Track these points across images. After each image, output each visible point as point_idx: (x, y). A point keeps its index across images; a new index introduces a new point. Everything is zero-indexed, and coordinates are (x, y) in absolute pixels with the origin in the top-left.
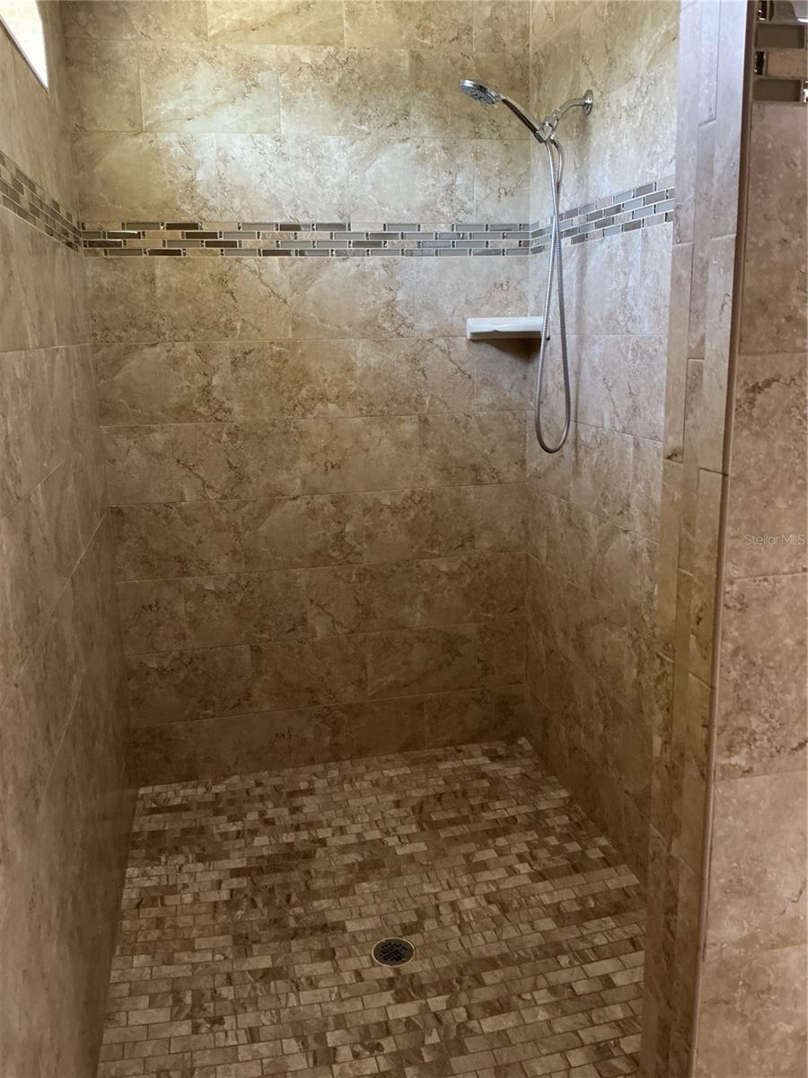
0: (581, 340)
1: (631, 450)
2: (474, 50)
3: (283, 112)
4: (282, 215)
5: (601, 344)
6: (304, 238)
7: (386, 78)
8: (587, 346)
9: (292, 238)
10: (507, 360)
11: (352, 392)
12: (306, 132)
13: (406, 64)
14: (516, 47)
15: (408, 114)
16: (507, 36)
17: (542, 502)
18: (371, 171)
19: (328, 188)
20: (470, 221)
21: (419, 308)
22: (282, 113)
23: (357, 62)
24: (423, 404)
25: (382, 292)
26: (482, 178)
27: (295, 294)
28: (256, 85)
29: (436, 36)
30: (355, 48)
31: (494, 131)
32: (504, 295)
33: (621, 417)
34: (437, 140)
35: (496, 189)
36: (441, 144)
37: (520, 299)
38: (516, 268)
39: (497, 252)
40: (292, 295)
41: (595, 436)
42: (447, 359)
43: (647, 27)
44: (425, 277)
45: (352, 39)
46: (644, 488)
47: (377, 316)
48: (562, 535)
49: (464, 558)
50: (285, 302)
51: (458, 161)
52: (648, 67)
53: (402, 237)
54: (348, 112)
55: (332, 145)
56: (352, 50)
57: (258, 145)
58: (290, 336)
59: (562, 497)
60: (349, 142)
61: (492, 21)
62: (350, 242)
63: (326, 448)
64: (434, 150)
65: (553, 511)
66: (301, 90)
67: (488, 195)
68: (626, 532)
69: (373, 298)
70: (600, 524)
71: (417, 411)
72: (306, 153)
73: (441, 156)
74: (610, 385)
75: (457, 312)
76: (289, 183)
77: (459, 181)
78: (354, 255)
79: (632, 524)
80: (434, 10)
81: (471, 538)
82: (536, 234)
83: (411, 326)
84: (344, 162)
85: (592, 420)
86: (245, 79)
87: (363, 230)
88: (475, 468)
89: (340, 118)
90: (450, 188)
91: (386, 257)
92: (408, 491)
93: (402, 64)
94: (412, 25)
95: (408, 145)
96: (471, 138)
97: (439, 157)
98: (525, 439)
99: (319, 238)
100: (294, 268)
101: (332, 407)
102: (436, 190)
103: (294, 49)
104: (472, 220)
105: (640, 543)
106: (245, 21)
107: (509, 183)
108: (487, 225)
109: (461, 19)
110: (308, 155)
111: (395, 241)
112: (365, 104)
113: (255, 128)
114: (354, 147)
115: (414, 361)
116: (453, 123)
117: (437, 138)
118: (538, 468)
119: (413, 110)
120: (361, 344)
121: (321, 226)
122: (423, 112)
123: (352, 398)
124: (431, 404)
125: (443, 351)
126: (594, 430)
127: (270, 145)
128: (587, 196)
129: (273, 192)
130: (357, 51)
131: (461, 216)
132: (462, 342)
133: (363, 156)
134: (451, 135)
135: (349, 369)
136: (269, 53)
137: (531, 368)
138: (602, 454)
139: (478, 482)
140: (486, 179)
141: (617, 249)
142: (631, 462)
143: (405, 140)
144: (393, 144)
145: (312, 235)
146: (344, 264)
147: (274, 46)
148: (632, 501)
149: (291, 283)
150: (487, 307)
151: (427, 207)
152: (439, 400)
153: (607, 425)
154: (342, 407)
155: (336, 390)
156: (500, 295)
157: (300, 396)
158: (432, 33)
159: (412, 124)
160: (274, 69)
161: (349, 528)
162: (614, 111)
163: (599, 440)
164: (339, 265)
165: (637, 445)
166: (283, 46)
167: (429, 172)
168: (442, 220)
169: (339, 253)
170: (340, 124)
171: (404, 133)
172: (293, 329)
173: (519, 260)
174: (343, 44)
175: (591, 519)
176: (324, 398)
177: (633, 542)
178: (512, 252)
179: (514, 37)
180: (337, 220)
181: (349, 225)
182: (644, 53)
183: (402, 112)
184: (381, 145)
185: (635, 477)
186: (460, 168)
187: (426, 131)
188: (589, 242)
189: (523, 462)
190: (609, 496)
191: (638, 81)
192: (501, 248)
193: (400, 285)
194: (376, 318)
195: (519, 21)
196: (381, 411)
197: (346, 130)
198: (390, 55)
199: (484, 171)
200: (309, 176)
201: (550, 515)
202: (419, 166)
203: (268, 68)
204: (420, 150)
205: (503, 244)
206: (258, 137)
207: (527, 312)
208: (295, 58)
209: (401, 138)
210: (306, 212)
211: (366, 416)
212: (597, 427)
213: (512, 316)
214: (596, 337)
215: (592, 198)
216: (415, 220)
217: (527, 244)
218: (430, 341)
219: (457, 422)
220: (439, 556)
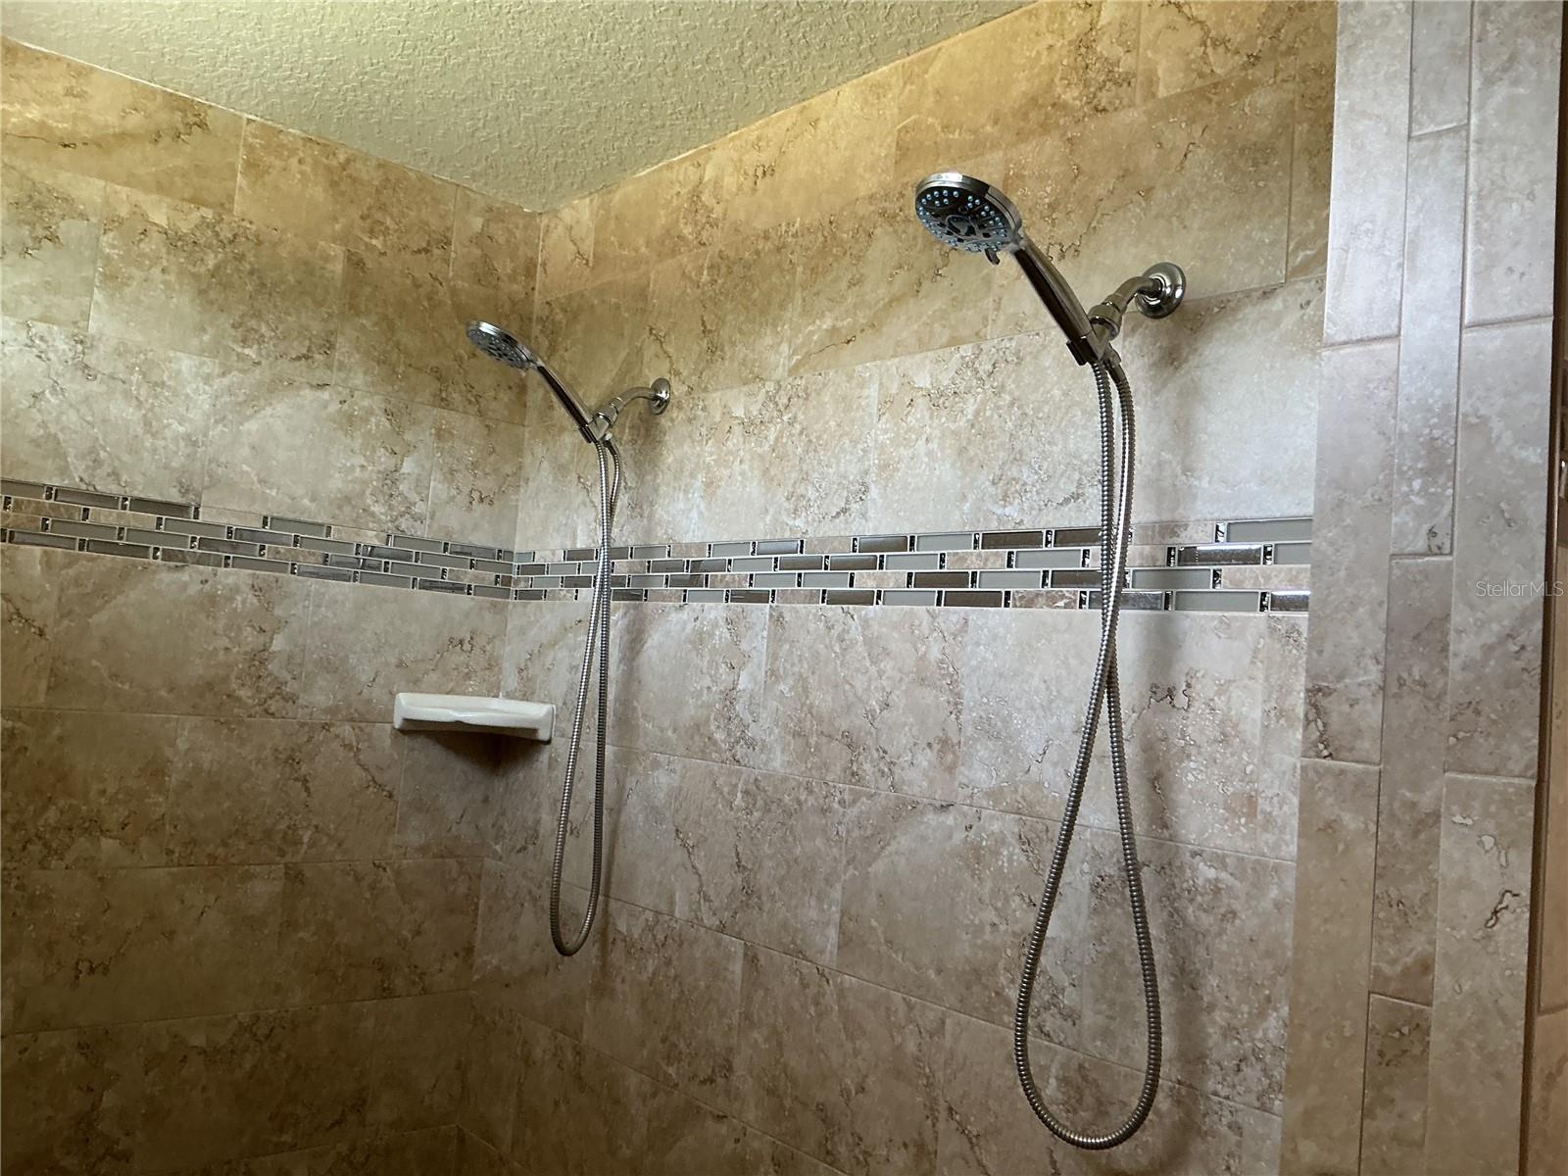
0: (627, 757)
1: (737, 967)
2: (451, 274)
3: (98, 295)
4: (64, 471)
5: (673, 771)
6: (103, 521)
7: (299, 283)
8: (640, 769)
9: (78, 517)
10: (460, 768)
11: (156, 817)
12: (139, 338)
13: (338, 267)
14: (515, 287)
15: (332, 347)
16: (504, 266)
17: (510, 1033)
18: (252, 426)
19: (165, 439)
20: (419, 533)
21: (310, 667)
22: (95, 297)
23: (251, 245)
24: (298, 842)
25: (245, 634)
26: (446, 469)
27: (66, 622)
28: (52, 238)
29: (393, 238)
30: (251, 223)
31: (470, 402)
32: (463, 658)
33: (716, 904)
34: (376, 397)
35: (466, 490)
36: (383, 406)
37: (490, 667)
38: (488, 616)
39: (456, 588)
40: (57, 623)
41: (651, 929)
42: (353, 762)
43: (793, 312)
44: (330, 614)
45: (247, 205)
46: (767, 1040)
47: (228, 676)
48: (556, 1103)
49: (343, 1148)
50: (41, 634)
51: (408, 436)
52: (793, 371)
53: (296, 543)
54: (225, 322)
55: (184, 368)
56: (246, 224)
57: (37, 342)
58: (41, 699)
59: (564, 1031)
60: (217, 371)
61: (481, 239)
62: (194, 539)
63: (81, 930)
64: (370, 412)
65: (538, 1053)
66: (140, 266)
67: (454, 497)
68: (720, 1118)
69: (226, 642)
70: (654, 1095)
71: (282, 856)
72: (132, 374)
73: (379, 423)
74: (690, 843)
75: (380, 680)
76: (89, 418)
77: (408, 466)
78: (198, 563)
79: (737, 1105)
80: (394, 200)
81: (359, 1104)
82: (523, 570)
83: (292, 699)
84: (204, 402)
85: (645, 897)
86: (33, 225)
87: (223, 521)
88: (382, 966)
89: (209, 329)
90: (391, 477)
91: (258, 572)
92: (244, 1017)
93: (329, 266)
94: (355, 213)
95: (325, 395)
96: (433, 406)
97: (377, 425)
98: (477, 908)
99: (133, 524)
100: (71, 572)
101: (107, 844)
102: (366, 475)
103: (140, 197)
104: (422, 531)
105: (756, 1145)
106: (50, 128)
107: (487, 485)
108: (446, 544)
109: (435, 223)
110: (136, 377)
111: (282, 548)
112: (258, 315)
113: (37, 312)
114: (226, 381)
115: (292, 761)
116: (405, 377)
117: (377, 393)
118: (505, 968)
119: (342, 344)
120: (188, 725)
121: (141, 504)
122: (357, 349)
123: (154, 829)
124: (312, 844)
125: (348, 747)
126: (650, 916)
127: (62, 346)
128: (648, 532)
129: (53, 429)
130: (254, 227)
131: (404, 524)
132: (383, 734)
133: (241, 399)
134: (402, 393)
135: (156, 770)
136: (89, 190)
137: (499, 786)
138: (668, 962)
139: (386, 993)
140: (452, 472)
141: (716, 625)
142: (738, 988)
143: (321, 386)
144: (299, 388)
145: (119, 516)
146: (176, 575)
147: (101, 183)
148: (739, 1063)
149: (60, 599)
150: (434, 676)
151: (347, 499)
152: (331, 838)
153: (681, 911)
154: (132, 846)
155: (121, 813)
156: (457, 658)
157: (41, 822)
158: (386, 232)
159: (336, 363)
160: (94, 220)
161: (109, 1099)
162: (718, 419)
163: (661, 937)
164: (166, 577)
165: (751, 959)
166: (118, 188)
167: (357, 444)
168: (371, 525)
169: (168, 556)
170: (206, 338)
171: (321, 375)
172: (49, 688)
173: (494, 605)
174: (231, 211)
175: (633, 1081)
176: (94, 826)
177: (737, 1141)
178: (481, 590)
179: (514, 271)
180: (174, 496)
181: (197, 509)
182: (784, 348)
183: (321, 342)
184: (276, 386)
185: (747, 1016)
186: (410, 448)
187: (359, 380)
188: (650, 606)
189: (469, 950)
190: (682, 1045)
191: (770, 386)
192: (466, 582)
193: (281, 624)
194: (225, 679)
195: (523, 251)
196: (212, 857)
197: (215, 350)
198: (313, 248)
199: (449, 460)
200: (130, 413)
201: (527, 1061)
202: (340, 433)
203: (83, 216)
204: (345, 407)
205: (468, 576)
206: (40, 328)
207: (499, 689)
208: (137, 211)
209: (314, 383)
210: (115, 475)
211: (180, 865)
212: (657, 913)
213: (473, 694)
214: (661, 758)
215: (659, 537)
216: (322, 518)
217: (508, 581)
218: (325, 727)
219: (358, 879)
220: (293, 1147)
